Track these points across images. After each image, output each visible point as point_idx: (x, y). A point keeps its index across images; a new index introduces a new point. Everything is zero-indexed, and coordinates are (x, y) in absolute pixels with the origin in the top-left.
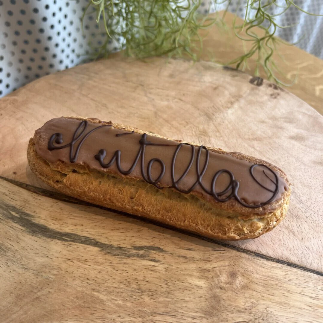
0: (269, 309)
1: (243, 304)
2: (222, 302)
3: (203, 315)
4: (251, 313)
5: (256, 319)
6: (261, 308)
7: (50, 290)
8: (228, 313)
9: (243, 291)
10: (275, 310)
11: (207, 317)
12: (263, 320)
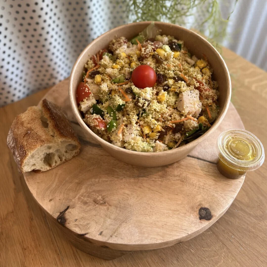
0: (187, 175)
1: (176, 173)
2: (168, 172)
3: (159, 177)
4: (180, 177)
5: (181, 179)
6: (184, 175)
7: (94, 167)
8: (170, 177)
9: (177, 168)
10: (189, 176)
11: (161, 178)
12: (185, 179)
